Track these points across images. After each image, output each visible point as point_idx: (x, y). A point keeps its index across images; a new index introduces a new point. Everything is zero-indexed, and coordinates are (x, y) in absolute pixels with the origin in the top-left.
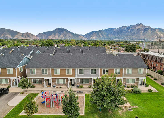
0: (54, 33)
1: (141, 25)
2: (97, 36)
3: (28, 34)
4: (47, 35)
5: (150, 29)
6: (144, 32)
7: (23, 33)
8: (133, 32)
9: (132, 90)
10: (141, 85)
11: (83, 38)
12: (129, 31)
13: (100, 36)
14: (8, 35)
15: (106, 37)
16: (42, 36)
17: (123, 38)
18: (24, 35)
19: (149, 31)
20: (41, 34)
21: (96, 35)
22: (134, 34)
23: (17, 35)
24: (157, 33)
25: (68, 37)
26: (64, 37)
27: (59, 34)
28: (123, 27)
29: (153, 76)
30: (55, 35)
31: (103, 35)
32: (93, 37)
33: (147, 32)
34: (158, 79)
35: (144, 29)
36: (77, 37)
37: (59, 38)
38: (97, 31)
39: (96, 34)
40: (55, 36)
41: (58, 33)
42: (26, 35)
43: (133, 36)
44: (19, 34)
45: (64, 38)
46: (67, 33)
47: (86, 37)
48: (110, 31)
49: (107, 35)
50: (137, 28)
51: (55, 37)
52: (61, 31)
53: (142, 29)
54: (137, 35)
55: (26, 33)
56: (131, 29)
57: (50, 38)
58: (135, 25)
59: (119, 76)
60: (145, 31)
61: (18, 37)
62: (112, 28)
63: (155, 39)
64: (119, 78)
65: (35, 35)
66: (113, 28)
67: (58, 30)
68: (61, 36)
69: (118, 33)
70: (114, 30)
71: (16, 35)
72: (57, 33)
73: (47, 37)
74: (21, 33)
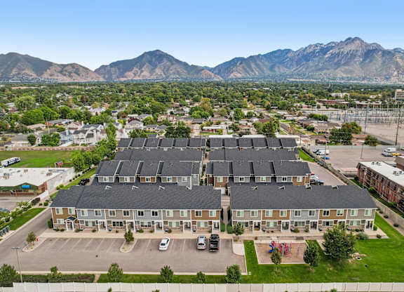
0: (138, 64)
1: (358, 42)
2: (245, 69)
3: (76, 69)
4: (121, 70)
5: (380, 53)
6: (363, 60)
7: (62, 65)
8: (336, 60)
9: (358, 235)
10: (368, 227)
11: (211, 76)
12: (327, 56)
13: (253, 71)
14: (26, 71)
15: (268, 72)
16: (109, 72)
17: (312, 75)
18: (66, 71)
19: (378, 58)
20: (107, 66)
21: (243, 68)
22: (338, 65)
23: (48, 70)
24: (397, 62)
25: (174, 73)
26: (165, 74)
27: (151, 67)
28: (310, 46)
29: (384, 211)
30: (143, 69)
31: (260, 69)
32: (235, 73)
33: (371, 61)
34: (389, 216)
35: (365, 53)
36: (197, 73)
37: (152, 77)
38: (246, 57)
39: (244, 65)
40: (142, 72)
41: (150, 62)
42: (70, 69)
43: (337, 71)
44: (53, 68)
45: (164, 76)
46: (172, 64)
47: (218, 74)
48: (279, 57)
49: (272, 68)
50: (346, 49)
51: (142, 74)
52: (155, 58)
53: (359, 53)
54: (347, 67)
55: (71, 65)
56: (331, 51)
57: (130, 76)
58: (341, 42)
59: (341, 218)
60: (368, 57)
61: (51, 76)
62: (283, 49)
63: (392, 79)
64: (343, 220)
65: (93, 70)
66: (286, 50)
67: (148, 56)
68: (158, 71)
69: (298, 63)
70: (289, 55)
71: (46, 71)
72: (147, 64)
73: (122, 75)
74: (58, 65)
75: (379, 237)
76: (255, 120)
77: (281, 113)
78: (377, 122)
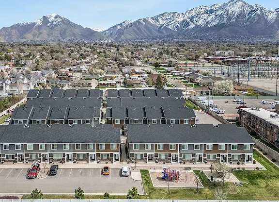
1: (240, 3)
4: (21, 32)
10: (248, 161)
13: (141, 32)
15: (156, 34)
20: (7, 28)
21: (133, 30)
25: (70, 36)
31: (149, 31)
32: (126, 35)
34: (268, 153)
39: (133, 27)
43: (221, 31)
51: (41, 35)
56: (215, 13)
58: (224, 4)
59: (223, 152)
64: (225, 154)
75: (258, 169)
76: (145, 75)
77: (169, 69)
78: (260, 75)
